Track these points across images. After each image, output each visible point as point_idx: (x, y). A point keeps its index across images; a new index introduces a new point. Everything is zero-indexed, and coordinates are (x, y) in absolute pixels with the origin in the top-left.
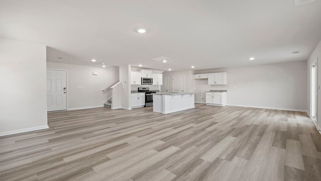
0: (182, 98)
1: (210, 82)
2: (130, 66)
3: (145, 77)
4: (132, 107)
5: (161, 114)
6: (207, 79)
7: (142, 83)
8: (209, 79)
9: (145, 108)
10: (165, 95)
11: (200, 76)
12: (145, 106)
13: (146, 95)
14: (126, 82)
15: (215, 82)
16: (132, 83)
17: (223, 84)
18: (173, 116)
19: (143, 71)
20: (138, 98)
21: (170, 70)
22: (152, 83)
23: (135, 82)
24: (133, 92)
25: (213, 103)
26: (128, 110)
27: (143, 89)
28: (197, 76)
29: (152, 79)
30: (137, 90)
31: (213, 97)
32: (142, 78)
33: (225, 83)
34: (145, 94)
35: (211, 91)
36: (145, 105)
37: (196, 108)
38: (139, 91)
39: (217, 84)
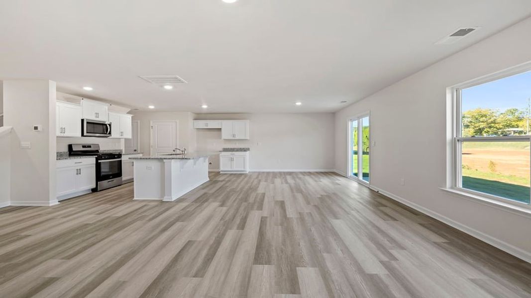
0: (195, 164)
1: (225, 135)
2: (53, 86)
3: (92, 118)
4: (58, 198)
5: (162, 202)
6: (220, 130)
7: (85, 134)
8: (222, 130)
9: (98, 193)
10: (173, 160)
11: (207, 125)
13: (99, 161)
14: (36, 128)
15: (234, 136)
16: (58, 134)
17: (246, 138)
19: (85, 102)
20: (79, 172)
21: (152, 107)
22: (110, 133)
23: (63, 130)
24: (60, 156)
25: (232, 170)
26: (49, 207)
27: (84, 147)
28: (202, 124)
29: (110, 125)
30: (66, 150)
31: (232, 160)
32: (83, 121)
33: (248, 138)
34: (95, 159)
35: (225, 150)
36: (94, 186)
37: (210, 181)
38: (72, 152)
39: (237, 138)
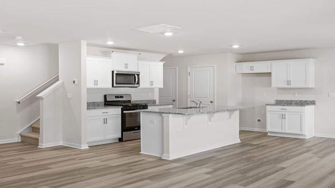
0: (210, 120)
1: (277, 81)
2: (84, 44)
3: (122, 69)
4: (88, 143)
5: (160, 159)
6: (269, 74)
7: (115, 85)
8: (272, 74)
9: (122, 143)
10: (170, 115)
11: (252, 68)
12: (121, 140)
13: (124, 112)
14: (74, 82)
15: (289, 82)
16: (91, 85)
17: (307, 86)
18: (189, 164)
19: (116, 55)
20: (105, 121)
21: (181, 52)
22: (138, 83)
23: (96, 82)
24: (91, 105)
25: (283, 131)
26: (81, 150)
27: (117, 97)
28: (246, 67)
29: (138, 75)
30: (102, 100)
31: (283, 117)
32: (113, 72)
33: (311, 85)
34: (120, 109)
35: (279, 103)
36: (120, 136)
37: (243, 144)
38: (108, 103)
39: (293, 85)
